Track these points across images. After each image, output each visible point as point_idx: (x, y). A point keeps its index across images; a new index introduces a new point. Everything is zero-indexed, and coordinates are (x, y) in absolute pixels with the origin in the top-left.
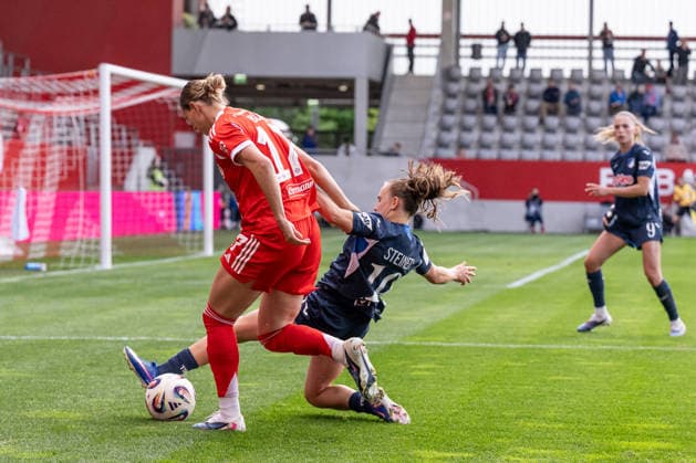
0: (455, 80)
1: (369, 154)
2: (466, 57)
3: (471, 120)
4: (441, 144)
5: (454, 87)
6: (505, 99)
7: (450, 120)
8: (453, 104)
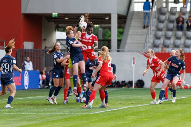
0: (164, 14)
1: (118, 51)
2: (172, 2)
3: (170, 33)
4: (155, 46)
5: (163, 17)
6: (187, 22)
7: (160, 33)
8: (161, 26)
